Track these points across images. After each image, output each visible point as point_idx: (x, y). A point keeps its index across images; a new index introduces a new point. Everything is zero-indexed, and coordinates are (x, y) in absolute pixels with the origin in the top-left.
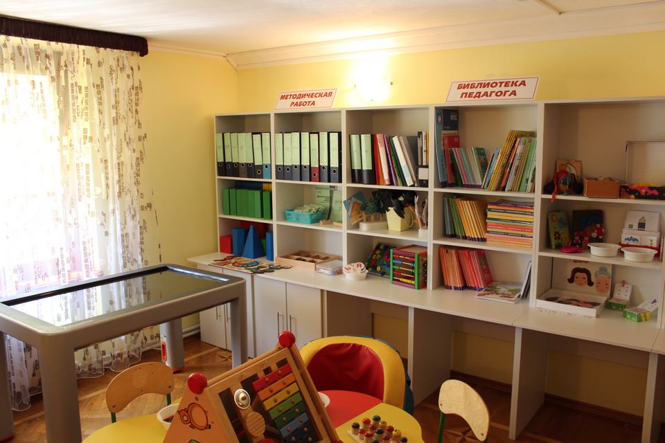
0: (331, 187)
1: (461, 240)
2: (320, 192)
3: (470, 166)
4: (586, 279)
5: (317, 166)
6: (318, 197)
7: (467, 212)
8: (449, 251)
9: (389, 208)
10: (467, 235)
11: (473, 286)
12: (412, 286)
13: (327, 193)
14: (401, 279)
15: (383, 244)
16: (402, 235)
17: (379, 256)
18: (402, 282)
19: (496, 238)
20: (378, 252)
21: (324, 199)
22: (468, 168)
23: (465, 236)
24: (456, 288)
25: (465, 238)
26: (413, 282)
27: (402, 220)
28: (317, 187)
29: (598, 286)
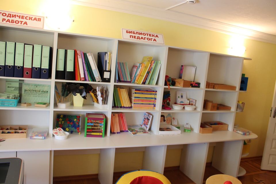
0: (20, 80)
1: (119, 108)
2: (10, 84)
3: (125, 72)
4: (163, 119)
5: (31, 67)
6: (8, 87)
7: (124, 95)
8: (115, 115)
9: (77, 94)
10: (122, 106)
11: (123, 130)
12: (101, 136)
13: (17, 85)
14: (92, 134)
15: (62, 114)
16: (83, 109)
17: (63, 122)
18: (93, 135)
19: (137, 106)
20: (61, 120)
21: (14, 88)
22: (124, 73)
23: (121, 106)
24: (118, 133)
25: (121, 107)
26: (101, 134)
27: (84, 102)
28: (7, 81)
29: (167, 121)
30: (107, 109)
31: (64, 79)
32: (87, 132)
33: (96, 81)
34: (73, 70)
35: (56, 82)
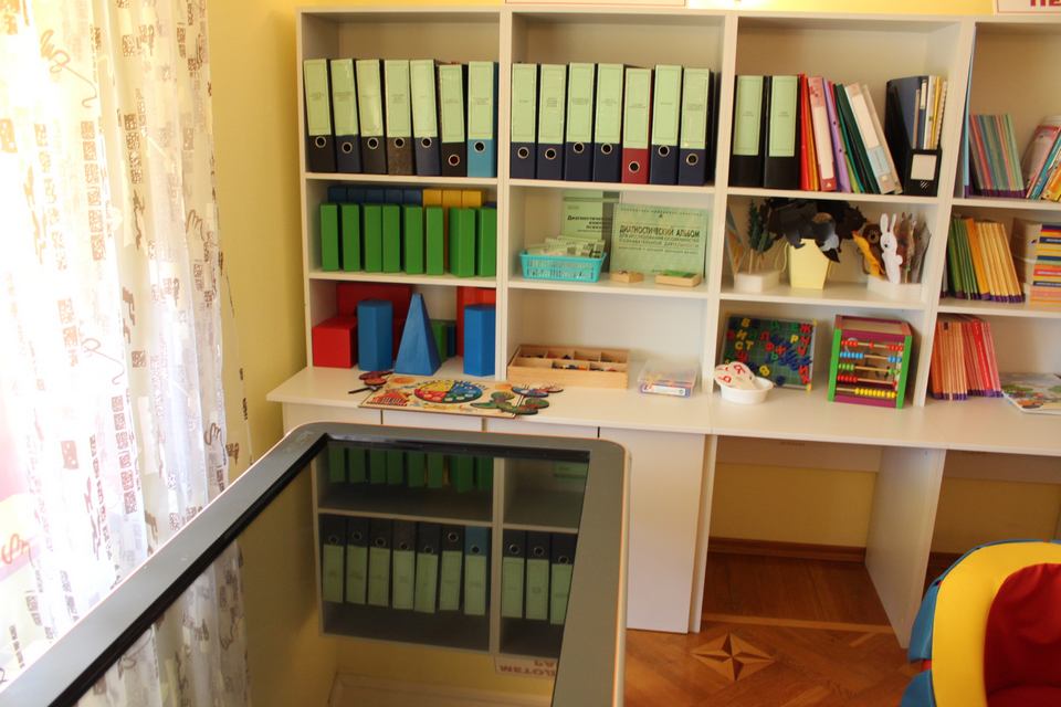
0: (607, 194)
1: (969, 301)
2: (577, 208)
5: (645, 146)
6: (570, 218)
7: (991, 247)
8: (949, 324)
9: (803, 241)
10: (983, 291)
11: (981, 388)
12: (890, 403)
13: (597, 211)
14: (857, 391)
16: (825, 297)
17: (750, 343)
18: (859, 396)
19: (1050, 294)
20: (741, 335)
21: (587, 223)
22: (996, 157)
23: (979, 293)
24: (957, 397)
25: (977, 297)
26: (890, 395)
27: (830, 271)
30: (920, 302)
31: (760, 185)
32: (839, 383)
33: (879, 193)
34: (790, 153)
35: (730, 198)
